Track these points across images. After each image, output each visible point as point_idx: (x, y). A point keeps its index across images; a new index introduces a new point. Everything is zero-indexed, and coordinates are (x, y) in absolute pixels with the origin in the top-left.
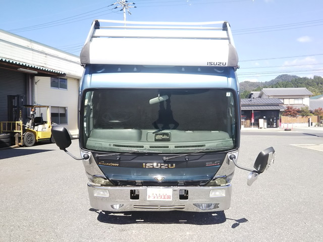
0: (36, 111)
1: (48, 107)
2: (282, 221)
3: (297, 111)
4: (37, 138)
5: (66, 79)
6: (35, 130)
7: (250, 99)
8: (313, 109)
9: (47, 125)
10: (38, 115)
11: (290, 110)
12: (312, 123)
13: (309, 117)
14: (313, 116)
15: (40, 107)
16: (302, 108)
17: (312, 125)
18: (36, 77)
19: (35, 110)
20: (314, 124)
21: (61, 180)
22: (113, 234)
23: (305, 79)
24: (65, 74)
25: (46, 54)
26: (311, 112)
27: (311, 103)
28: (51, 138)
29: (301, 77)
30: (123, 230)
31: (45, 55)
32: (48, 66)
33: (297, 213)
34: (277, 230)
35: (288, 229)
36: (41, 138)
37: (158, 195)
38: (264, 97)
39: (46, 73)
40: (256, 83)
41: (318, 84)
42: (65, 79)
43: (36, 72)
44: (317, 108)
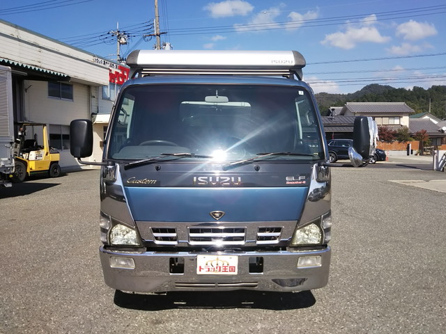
0: (26, 131)
1: (45, 125)
2: (405, 302)
3: (393, 135)
4: (28, 171)
5: (72, 86)
6: (25, 159)
7: (330, 117)
8: (414, 132)
9: (43, 152)
10: (29, 137)
11: (384, 132)
12: (412, 151)
13: (408, 143)
14: (414, 141)
15: (33, 124)
16: (399, 130)
17: (412, 153)
18: (25, 81)
19: (25, 129)
20: (414, 152)
21: (61, 235)
22: (142, 329)
23: (402, 90)
24: (68, 77)
25: (40, 47)
26: (411, 136)
27: (411, 123)
28: (49, 171)
29: (397, 88)
30: (158, 322)
31: (38, 49)
32: (43, 66)
33: (424, 288)
34: (401, 319)
35: (418, 317)
36: (34, 169)
37: (215, 266)
38: (348, 114)
39: (40, 75)
40: (336, 95)
41: (418, 98)
42: (69, 85)
43: (25, 74)
44: (420, 131)
